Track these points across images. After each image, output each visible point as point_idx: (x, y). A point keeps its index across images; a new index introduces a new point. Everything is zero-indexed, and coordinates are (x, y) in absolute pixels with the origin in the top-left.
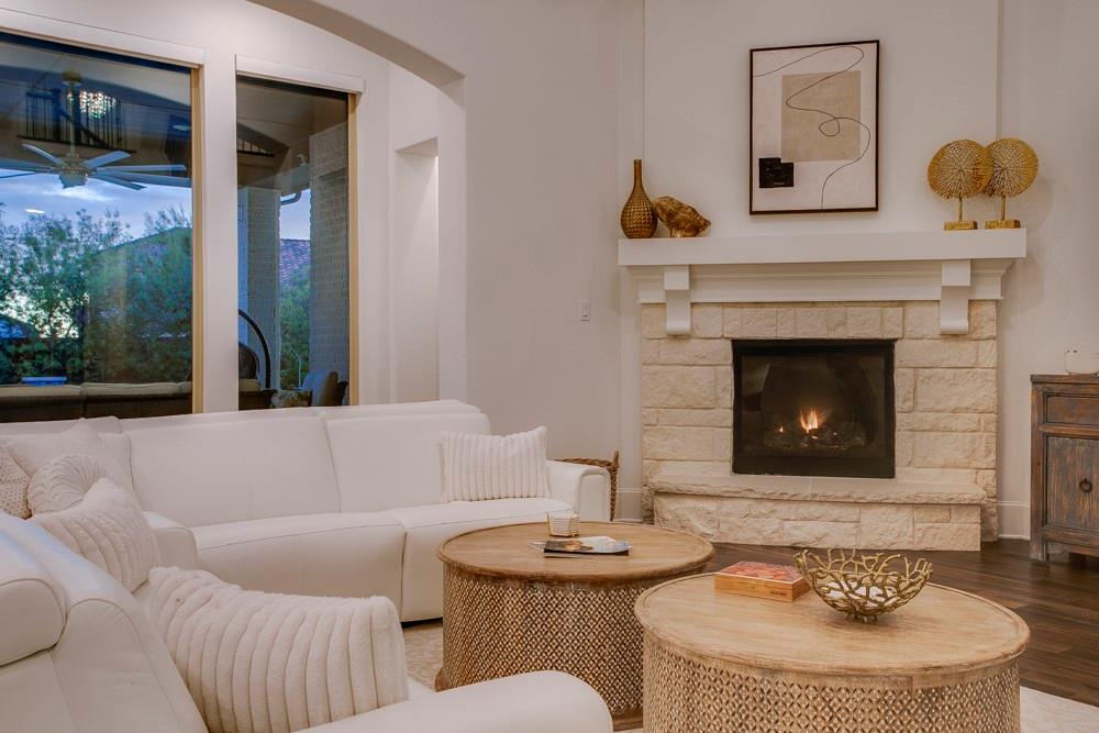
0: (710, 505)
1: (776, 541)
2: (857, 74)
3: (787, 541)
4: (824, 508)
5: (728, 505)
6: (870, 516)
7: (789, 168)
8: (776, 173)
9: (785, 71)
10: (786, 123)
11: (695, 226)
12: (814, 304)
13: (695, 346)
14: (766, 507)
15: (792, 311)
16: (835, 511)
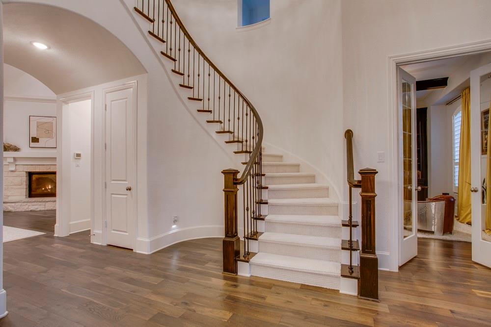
0: (13, 204)
1: (27, 210)
2: (52, 123)
3: (30, 210)
4: (37, 203)
5: (17, 204)
6: (47, 204)
7: (38, 139)
8: (35, 140)
9: (37, 121)
10: (37, 130)
11: (16, 149)
12: (44, 165)
13: (17, 173)
14: (25, 204)
15: (39, 166)
16: (40, 204)
